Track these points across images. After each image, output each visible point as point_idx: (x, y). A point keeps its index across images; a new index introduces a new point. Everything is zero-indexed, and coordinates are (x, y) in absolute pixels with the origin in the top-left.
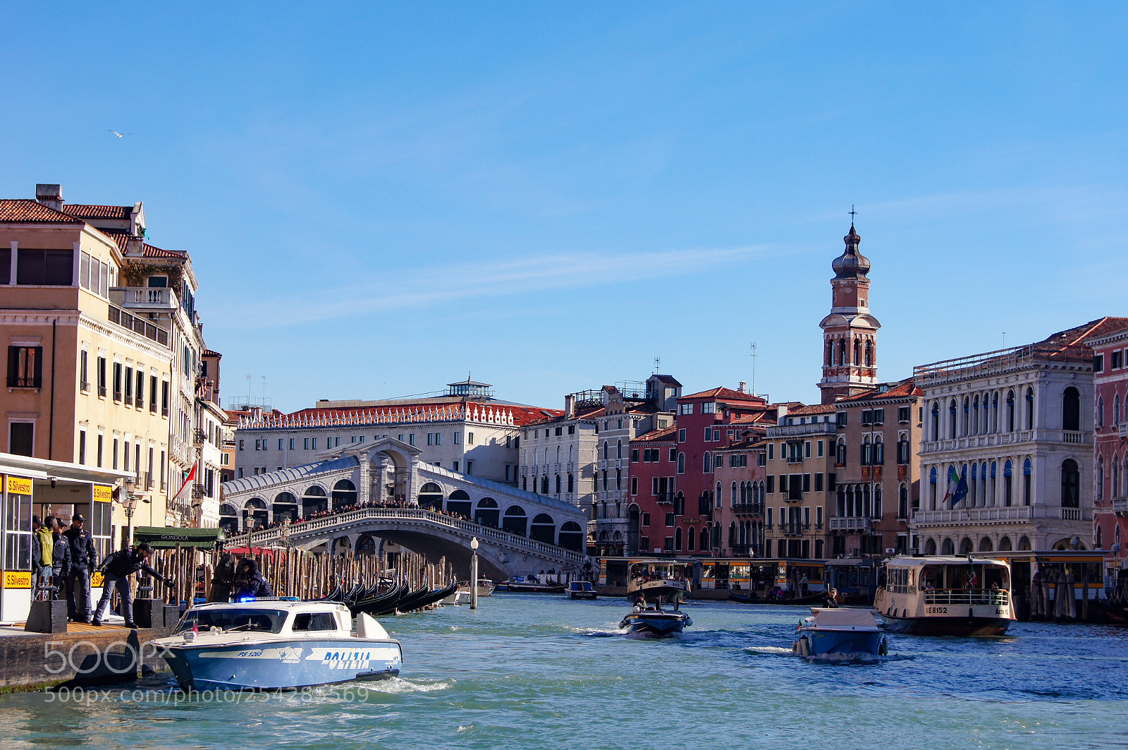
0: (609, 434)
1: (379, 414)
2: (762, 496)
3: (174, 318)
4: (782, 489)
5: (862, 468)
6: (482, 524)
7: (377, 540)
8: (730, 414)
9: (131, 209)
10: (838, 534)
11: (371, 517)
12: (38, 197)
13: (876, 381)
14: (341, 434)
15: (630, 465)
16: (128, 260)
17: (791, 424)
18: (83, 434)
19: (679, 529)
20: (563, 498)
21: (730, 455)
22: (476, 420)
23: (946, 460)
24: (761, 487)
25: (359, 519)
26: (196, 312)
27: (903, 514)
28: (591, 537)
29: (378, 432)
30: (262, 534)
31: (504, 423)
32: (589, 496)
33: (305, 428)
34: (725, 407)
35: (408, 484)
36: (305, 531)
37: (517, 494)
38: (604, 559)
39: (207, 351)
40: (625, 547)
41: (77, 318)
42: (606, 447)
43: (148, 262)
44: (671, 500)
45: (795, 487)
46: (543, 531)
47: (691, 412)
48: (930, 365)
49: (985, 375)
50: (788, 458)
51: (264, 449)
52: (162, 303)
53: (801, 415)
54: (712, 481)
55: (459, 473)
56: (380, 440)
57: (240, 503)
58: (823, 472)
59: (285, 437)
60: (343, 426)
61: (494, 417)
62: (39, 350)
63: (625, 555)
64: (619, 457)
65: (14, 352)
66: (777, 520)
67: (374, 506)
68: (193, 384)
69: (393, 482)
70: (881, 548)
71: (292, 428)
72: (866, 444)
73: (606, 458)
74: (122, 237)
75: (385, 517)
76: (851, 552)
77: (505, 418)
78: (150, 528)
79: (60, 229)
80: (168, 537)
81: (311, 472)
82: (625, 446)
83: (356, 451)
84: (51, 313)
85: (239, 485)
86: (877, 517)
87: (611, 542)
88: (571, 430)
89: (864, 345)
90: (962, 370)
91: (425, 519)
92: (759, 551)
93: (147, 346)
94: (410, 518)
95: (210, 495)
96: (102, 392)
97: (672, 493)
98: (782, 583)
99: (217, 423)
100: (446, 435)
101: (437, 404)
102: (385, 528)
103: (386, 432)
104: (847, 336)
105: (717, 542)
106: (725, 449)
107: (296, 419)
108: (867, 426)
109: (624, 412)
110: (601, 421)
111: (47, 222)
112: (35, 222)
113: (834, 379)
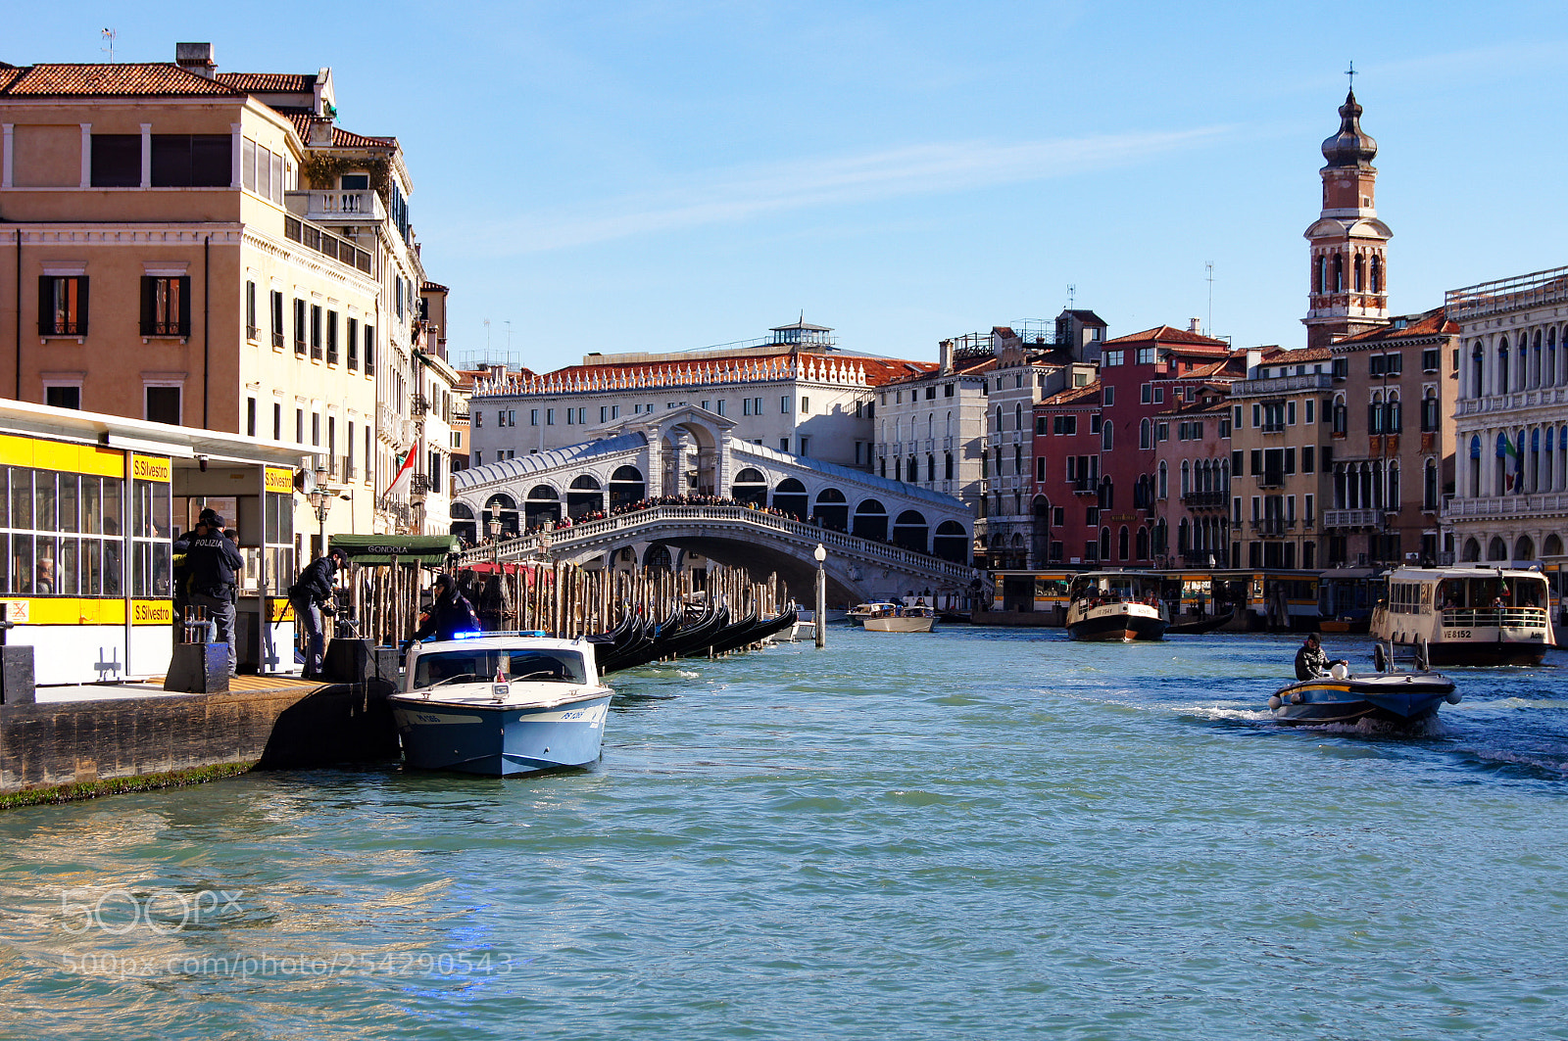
0: (1004, 396)
1: (674, 371)
2: (1226, 481)
3: (379, 234)
4: (1255, 470)
5: (1371, 438)
6: (823, 527)
7: (674, 551)
8: (1177, 365)
9: (314, 78)
10: (1337, 534)
11: (665, 518)
12: (179, 61)
13: (1386, 313)
14: (620, 401)
15: (1034, 438)
16: (312, 152)
17: (1266, 377)
18: (251, 402)
19: (1106, 530)
20: (938, 487)
21: (1178, 422)
22: (812, 379)
23: (1494, 425)
24: (1223, 468)
25: (648, 521)
26: (410, 226)
27: (1430, 503)
28: (979, 543)
29: (673, 398)
30: (510, 545)
31: (853, 382)
32: (975, 485)
33: (569, 393)
34: (1170, 354)
35: (717, 471)
36: (571, 539)
37: (874, 483)
38: (1000, 574)
39: (428, 283)
40: (1029, 557)
41: (239, 234)
42: (999, 415)
43: (340, 153)
44: (1094, 488)
45: (1274, 469)
46: (911, 535)
47: (1121, 362)
48: (1470, 288)
49: (1550, 301)
50: (1263, 426)
51: (511, 424)
52: (361, 212)
53: (1281, 364)
54: (1153, 461)
55: (790, 454)
56: (676, 409)
57: (478, 502)
58: (1314, 444)
59: (541, 408)
60: (623, 390)
61: (838, 373)
62: (185, 281)
63: (1029, 569)
64: (1019, 427)
65: (149, 285)
66: (1247, 515)
67: (670, 502)
68: (408, 331)
69: (695, 468)
70: (1399, 552)
71: (550, 394)
72: (1375, 403)
73: (999, 429)
74: (302, 119)
75: (685, 518)
76: (1355, 558)
77: (854, 374)
78: (353, 536)
79: (211, 105)
80: (378, 549)
81: (579, 455)
82: (1026, 412)
83: (642, 425)
84: (201, 228)
85: (476, 475)
86: (1393, 507)
87: (1009, 550)
88: (949, 392)
89: (1369, 263)
90: (1517, 295)
91: (742, 519)
92: (1222, 560)
93: (342, 274)
94: (721, 519)
95: (437, 489)
96: (278, 341)
97: (1094, 478)
98: (1258, 604)
99: (444, 386)
100: (769, 400)
101: (757, 357)
102: (686, 533)
103: (684, 398)
104: (1344, 251)
105: (1161, 546)
106: (1172, 414)
107: (556, 382)
108: (1378, 377)
109: (1025, 363)
110: (992, 377)
111: (192, 95)
112: (175, 95)
113: (1326, 312)
